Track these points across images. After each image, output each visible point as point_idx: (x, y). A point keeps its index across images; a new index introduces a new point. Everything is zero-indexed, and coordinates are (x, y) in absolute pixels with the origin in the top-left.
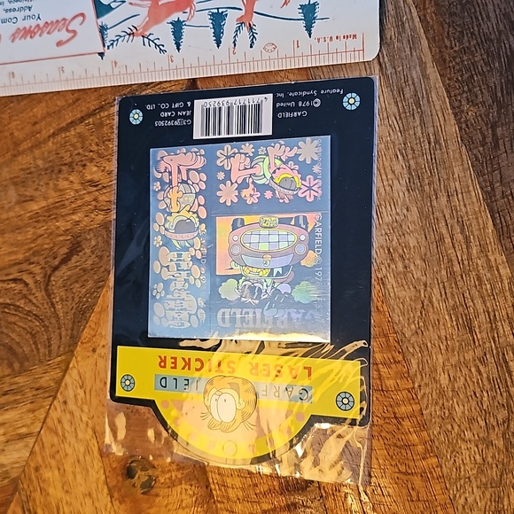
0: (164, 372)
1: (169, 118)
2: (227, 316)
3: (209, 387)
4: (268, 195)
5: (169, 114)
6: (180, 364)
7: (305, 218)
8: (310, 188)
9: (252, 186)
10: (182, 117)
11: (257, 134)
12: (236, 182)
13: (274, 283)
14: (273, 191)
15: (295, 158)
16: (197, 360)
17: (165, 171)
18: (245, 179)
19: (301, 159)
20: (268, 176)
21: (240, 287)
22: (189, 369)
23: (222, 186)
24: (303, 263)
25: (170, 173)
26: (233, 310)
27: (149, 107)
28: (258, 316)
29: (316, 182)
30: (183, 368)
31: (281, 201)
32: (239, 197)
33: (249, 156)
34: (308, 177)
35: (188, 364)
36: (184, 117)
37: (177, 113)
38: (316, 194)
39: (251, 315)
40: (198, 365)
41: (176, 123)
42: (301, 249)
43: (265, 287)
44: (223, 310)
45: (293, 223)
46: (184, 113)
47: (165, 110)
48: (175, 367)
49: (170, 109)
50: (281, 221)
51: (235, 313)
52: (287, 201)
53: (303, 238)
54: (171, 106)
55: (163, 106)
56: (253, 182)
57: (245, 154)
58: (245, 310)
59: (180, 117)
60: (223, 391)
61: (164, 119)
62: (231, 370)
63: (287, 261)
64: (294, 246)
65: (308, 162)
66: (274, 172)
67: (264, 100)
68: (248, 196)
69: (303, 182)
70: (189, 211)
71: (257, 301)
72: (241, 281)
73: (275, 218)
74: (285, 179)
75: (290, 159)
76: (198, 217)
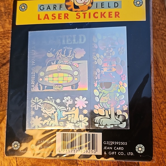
0: (116, 10)
1: (118, 146)
2: (80, 40)
3: (90, 5)
4: (58, 101)
5: (118, 148)
6: (107, 15)
7: (40, 89)
8: (37, 103)
9: (67, 105)
10: (109, 146)
11: (64, 133)
12: (76, 108)
13: (55, 57)
14: (55, 103)
15: (44, 119)
16: (97, 17)
17: (119, 116)
18: (71, 109)
19: (41, 118)
20: (58, 110)
21: (73, 54)
22: (101, 13)
23: (85, 106)
24: (41, 67)
25: (116, 114)
26: (77, 43)
27: (132, 154)
28: (64, 41)
29: (34, 106)
30: (105, 13)
31: (51, 98)
32: (75, 100)
33: (69, 121)
34: (37, 109)
35: (102, 15)
36: (108, 146)
37: (113, 148)
38: (34, 101)
39: (67, 41)
40: (96, 15)
41: (113, 143)
42: (42, 74)
43: (60, 55)
44: (83, 43)
45: (46, 87)
46: (108, 148)
47: (121, 151)
48: (109, 13)
49: (117, 151)
50: (52, 87)
51: (76, 41)
52: (48, 97)
53: (41, 79)
54: (117, 153)
55: (122, 154)
56: (66, 107)
57: (71, 122)
58: (71, 43)
59: (111, 146)
60: (83, 4)
61: (121, 146)
62: (78, 14)
63: (49, 68)
64: (45, 75)
65: (37, 117)
66: (55, 112)
67: (60, 150)
68: (69, 101)
69: (40, 107)
70: (104, 93)
71: (64, 48)
72: (73, 57)
73: (55, 89)
74: (49, 108)
75: (47, 119)
76: (98, 90)
